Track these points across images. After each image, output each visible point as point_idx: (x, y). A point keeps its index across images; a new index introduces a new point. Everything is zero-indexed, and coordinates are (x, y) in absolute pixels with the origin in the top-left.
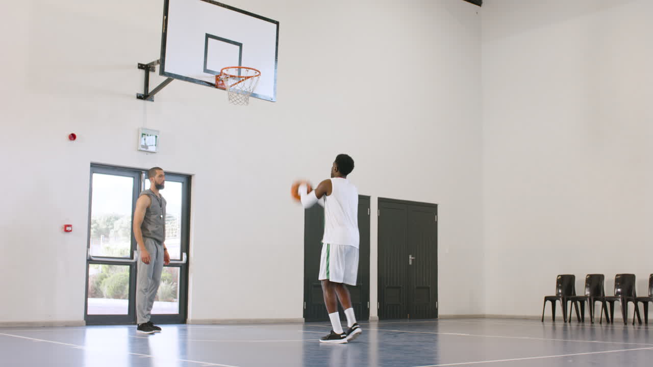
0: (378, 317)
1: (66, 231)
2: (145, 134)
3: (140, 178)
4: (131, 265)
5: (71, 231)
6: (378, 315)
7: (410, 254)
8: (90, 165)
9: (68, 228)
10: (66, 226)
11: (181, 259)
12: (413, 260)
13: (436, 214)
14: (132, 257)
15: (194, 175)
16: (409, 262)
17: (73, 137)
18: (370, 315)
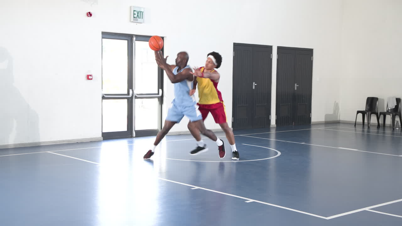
0: (276, 125)
1: (88, 79)
2: (135, 11)
3: (132, 40)
4: (128, 98)
5: (92, 79)
6: (276, 124)
7: (296, 83)
8: (101, 33)
9: (90, 77)
10: (88, 76)
11: (158, 94)
12: (297, 87)
13: (312, 55)
14: (128, 94)
15: (165, 37)
16: (294, 88)
17: (90, 14)
18: (271, 124)
